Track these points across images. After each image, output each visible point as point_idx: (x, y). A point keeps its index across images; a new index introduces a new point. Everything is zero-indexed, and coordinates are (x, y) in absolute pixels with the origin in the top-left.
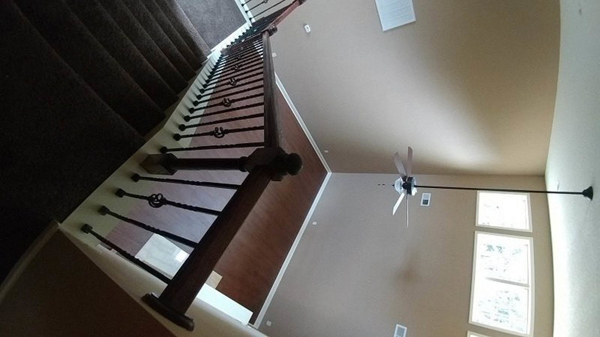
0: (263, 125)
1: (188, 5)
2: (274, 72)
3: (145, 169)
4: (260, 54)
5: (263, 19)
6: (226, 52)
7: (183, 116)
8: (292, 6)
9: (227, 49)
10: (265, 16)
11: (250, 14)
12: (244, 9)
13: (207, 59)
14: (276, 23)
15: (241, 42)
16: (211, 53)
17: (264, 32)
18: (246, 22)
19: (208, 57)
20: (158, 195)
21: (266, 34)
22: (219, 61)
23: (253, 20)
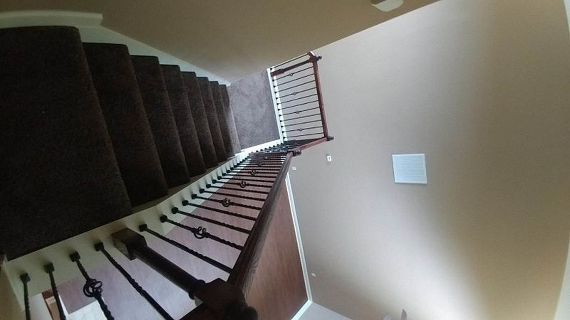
0: (243, 246)
1: (239, 114)
2: (287, 171)
3: (114, 241)
4: (282, 160)
5: (294, 141)
6: (253, 155)
7: (182, 200)
8: (320, 140)
9: (255, 154)
10: (297, 140)
11: (285, 135)
12: (282, 130)
13: (234, 155)
14: (302, 148)
15: (269, 152)
16: (240, 152)
17: (290, 152)
18: (279, 138)
19: (236, 155)
20: (99, 282)
21: (291, 154)
22: (244, 161)
23: (286, 140)
